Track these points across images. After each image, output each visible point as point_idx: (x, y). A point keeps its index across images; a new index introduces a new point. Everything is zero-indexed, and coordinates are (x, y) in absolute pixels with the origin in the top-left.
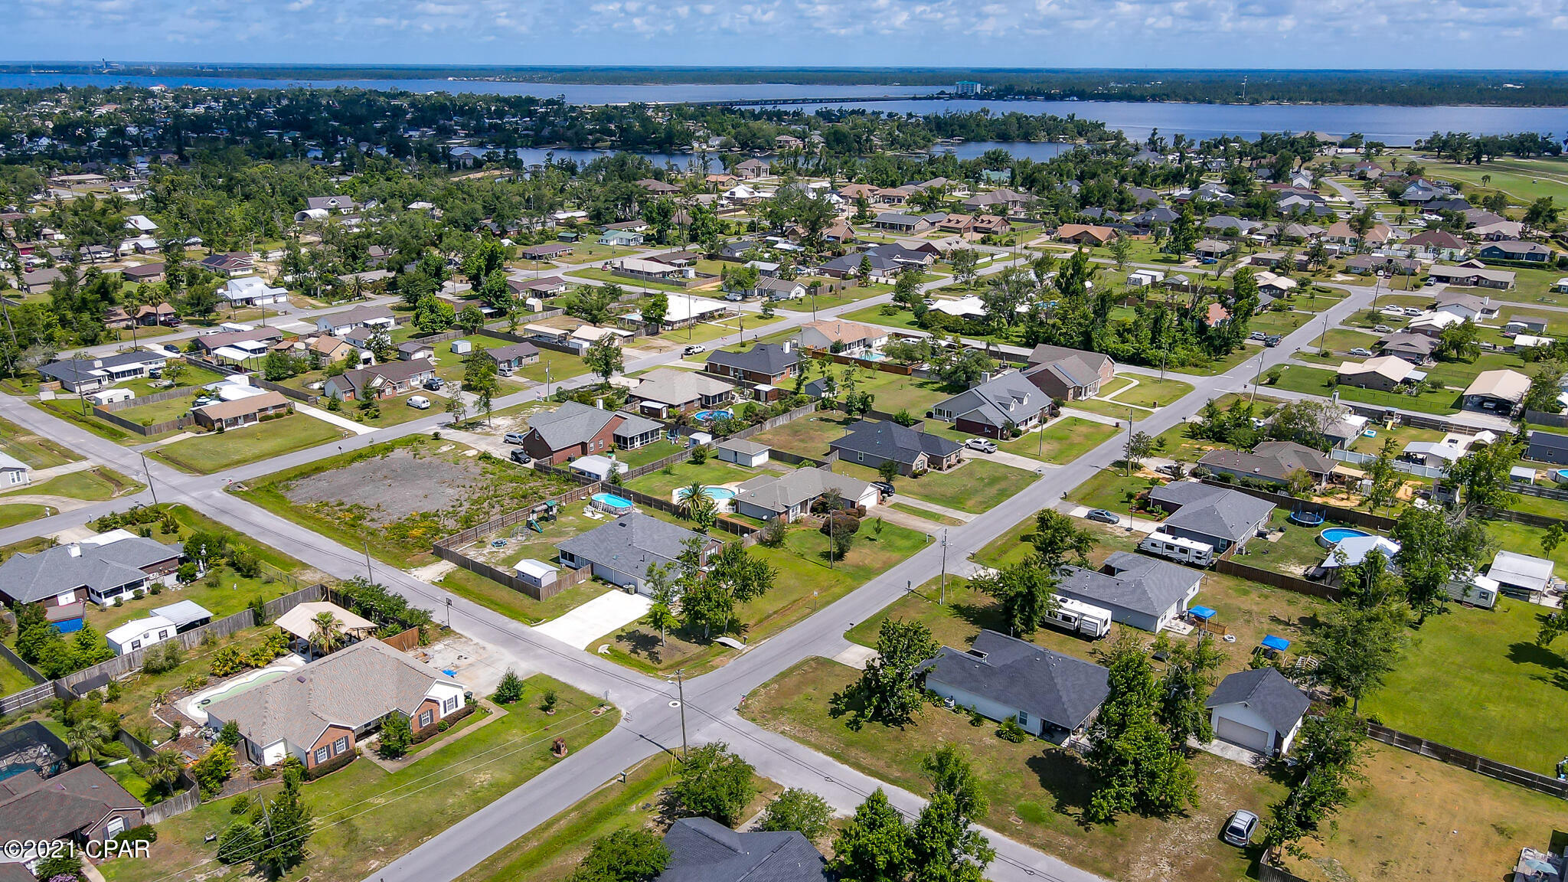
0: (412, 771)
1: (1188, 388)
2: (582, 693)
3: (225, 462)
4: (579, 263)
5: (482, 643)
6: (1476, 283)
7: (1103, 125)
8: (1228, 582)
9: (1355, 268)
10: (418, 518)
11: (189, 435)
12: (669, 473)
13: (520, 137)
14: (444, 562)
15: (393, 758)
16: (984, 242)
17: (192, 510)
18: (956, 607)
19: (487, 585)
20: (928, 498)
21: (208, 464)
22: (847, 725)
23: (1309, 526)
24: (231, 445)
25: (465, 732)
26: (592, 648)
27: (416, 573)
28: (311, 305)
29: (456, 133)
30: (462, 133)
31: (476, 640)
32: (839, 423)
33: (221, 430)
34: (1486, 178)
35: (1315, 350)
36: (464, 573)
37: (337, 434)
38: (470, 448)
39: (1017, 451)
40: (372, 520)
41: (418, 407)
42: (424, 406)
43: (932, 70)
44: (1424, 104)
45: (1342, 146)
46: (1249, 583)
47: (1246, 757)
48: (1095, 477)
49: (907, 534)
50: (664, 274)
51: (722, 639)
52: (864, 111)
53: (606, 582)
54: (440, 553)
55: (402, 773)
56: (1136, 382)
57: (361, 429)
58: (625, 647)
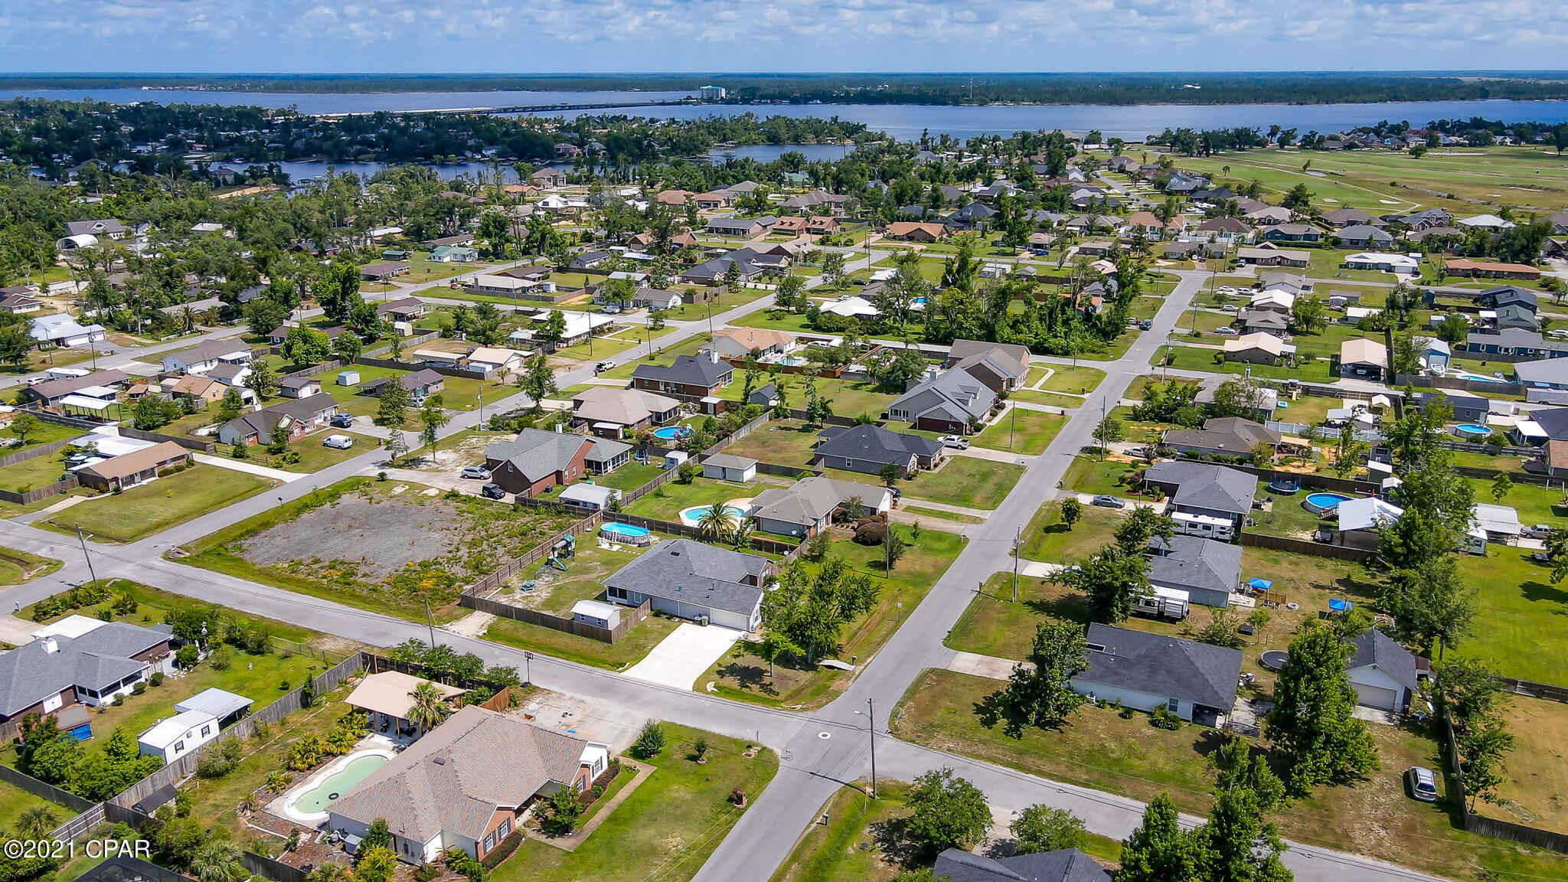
0: (591, 846)
1: (1100, 375)
2: (720, 736)
3: (142, 526)
4: (420, 282)
5: (577, 696)
6: (1279, 263)
7: (864, 126)
8: (1256, 554)
9: (1173, 254)
10: (419, 569)
11: (77, 499)
12: (662, 496)
13: (270, 149)
14: (477, 613)
15: (562, 835)
16: (822, 243)
17: (139, 584)
18: (1029, 603)
19: (541, 633)
20: (934, 498)
21: (125, 531)
22: (1006, 733)
23: (1289, 494)
24: (139, 506)
25: (622, 795)
26: (699, 686)
27: (452, 628)
28: (136, 342)
29: (191, 147)
30: (199, 147)
31: (569, 694)
32: (799, 430)
33: (117, 491)
34: (1226, 169)
35: (1187, 331)
36: (506, 624)
37: (263, 485)
38: (428, 487)
39: (987, 444)
40: (365, 575)
41: (339, 447)
42: (346, 445)
43: (664, 76)
44: (1128, 104)
45: (1086, 142)
46: (1273, 552)
47: (1379, 717)
48: (1073, 464)
49: (939, 536)
50: (524, 290)
51: (826, 662)
52: (625, 117)
53: (670, 617)
54: (470, 604)
55: (581, 849)
56: (1051, 372)
57: (287, 476)
58: (732, 682)
